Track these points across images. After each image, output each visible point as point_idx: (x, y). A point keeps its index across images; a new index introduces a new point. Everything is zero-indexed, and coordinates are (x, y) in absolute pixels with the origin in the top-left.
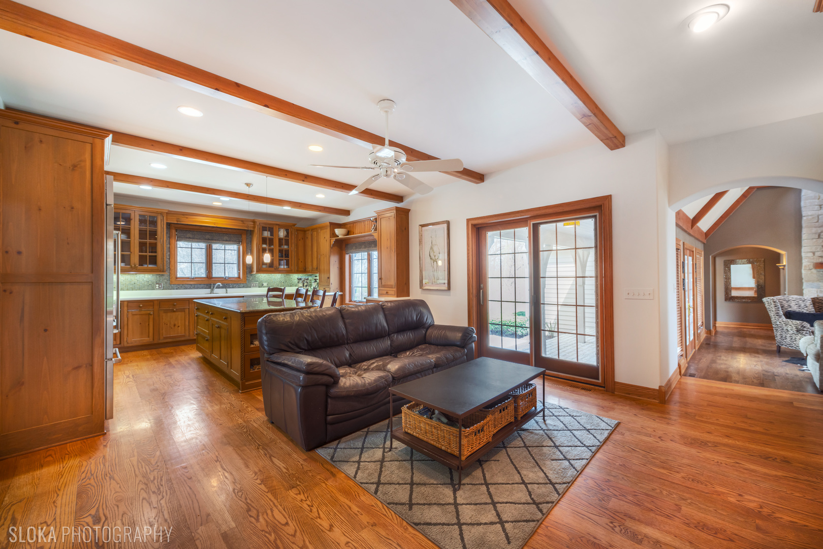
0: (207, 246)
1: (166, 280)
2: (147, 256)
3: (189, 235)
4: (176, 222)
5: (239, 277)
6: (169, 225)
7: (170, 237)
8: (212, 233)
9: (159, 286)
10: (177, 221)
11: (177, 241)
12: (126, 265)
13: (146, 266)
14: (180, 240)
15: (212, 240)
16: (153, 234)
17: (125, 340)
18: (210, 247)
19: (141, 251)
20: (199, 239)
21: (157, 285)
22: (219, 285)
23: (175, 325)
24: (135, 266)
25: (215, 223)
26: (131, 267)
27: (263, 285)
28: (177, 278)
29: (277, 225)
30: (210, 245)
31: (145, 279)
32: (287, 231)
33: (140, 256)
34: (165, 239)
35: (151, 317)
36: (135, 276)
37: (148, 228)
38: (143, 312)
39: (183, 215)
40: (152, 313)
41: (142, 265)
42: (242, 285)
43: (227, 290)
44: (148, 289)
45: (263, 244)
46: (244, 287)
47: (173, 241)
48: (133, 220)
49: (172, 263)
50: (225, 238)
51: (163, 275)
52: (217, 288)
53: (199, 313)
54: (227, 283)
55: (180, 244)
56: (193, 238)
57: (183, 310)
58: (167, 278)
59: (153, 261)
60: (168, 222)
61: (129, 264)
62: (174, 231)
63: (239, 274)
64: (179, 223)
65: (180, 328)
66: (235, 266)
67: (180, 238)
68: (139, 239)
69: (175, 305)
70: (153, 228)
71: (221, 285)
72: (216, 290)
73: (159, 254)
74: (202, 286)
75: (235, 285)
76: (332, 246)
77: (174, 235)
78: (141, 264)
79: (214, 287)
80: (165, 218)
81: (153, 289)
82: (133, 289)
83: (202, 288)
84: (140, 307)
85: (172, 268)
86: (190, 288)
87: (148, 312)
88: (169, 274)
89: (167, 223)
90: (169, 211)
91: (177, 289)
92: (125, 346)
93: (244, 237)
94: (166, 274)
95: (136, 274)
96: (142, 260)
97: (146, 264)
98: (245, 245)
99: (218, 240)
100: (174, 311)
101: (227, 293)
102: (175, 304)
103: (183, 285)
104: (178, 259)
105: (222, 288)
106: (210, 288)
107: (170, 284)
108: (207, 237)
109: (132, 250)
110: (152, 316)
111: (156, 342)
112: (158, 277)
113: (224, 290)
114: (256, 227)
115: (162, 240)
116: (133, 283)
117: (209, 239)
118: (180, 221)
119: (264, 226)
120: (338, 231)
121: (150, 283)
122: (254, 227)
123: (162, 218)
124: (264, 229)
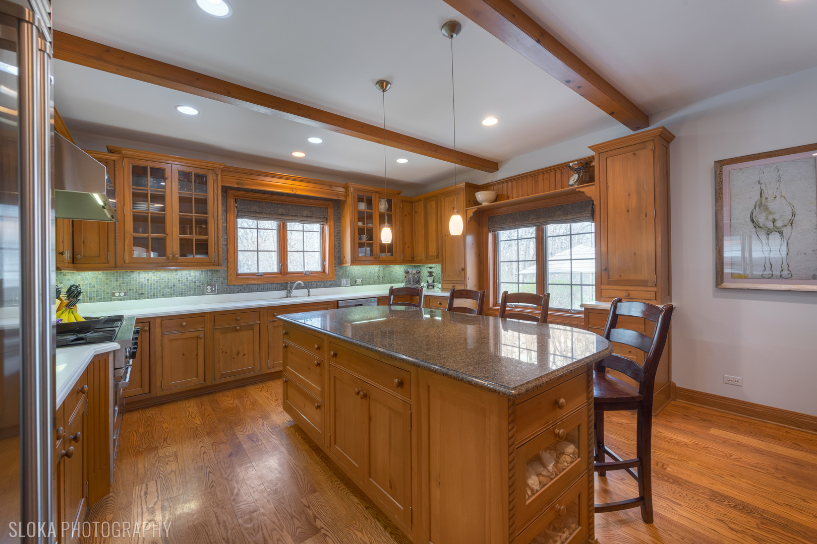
0: (279, 226)
1: (221, 279)
2: (192, 240)
3: (254, 208)
4: (235, 186)
5: (324, 272)
6: (225, 190)
7: (226, 211)
8: (287, 205)
9: (211, 289)
10: (238, 183)
11: (237, 218)
12: (159, 256)
13: (191, 256)
14: (242, 217)
15: (287, 215)
16: (202, 203)
17: (158, 384)
18: (284, 227)
19: (183, 231)
20: (270, 214)
21: (209, 287)
22: (300, 284)
23: (238, 354)
24: (174, 256)
25: (292, 189)
26: (168, 259)
27: (356, 282)
28: (238, 275)
29: (377, 192)
30: (283, 224)
31: (190, 278)
32: (389, 202)
33: (181, 240)
34: (220, 212)
35: (201, 342)
36: (175, 273)
37: (194, 194)
38: (188, 335)
39: (246, 174)
40: (202, 336)
41: (185, 256)
42: (330, 283)
43: (309, 292)
44: (195, 294)
45: (359, 221)
46: (331, 286)
47: (231, 217)
48: (170, 179)
49: (231, 251)
50: (306, 213)
51: (217, 271)
52: (297, 288)
53: (290, 343)
54: (310, 280)
55: (242, 222)
56: (261, 213)
57: (250, 328)
58: (224, 275)
59: (203, 247)
60: (224, 185)
61: (164, 255)
62: (232, 201)
63: (323, 266)
64: (240, 186)
65: (245, 356)
66: (318, 256)
67: (242, 214)
68: (180, 212)
69: (238, 320)
70: (201, 195)
71: (303, 285)
72: (295, 292)
73: (211, 237)
74: (274, 286)
75: (319, 284)
76: (468, 219)
77: (232, 207)
78: (183, 254)
79: (291, 288)
80: (219, 177)
81: (203, 294)
82: (171, 295)
83: (275, 289)
84: (182, 326)
85: (231, 260)
86: (258, 291)
87: (196, 334)
88: (226, 269)
89: (223, 187)
90: (225, 167)
91: (238, 292)
92: (158, 395)
93: (331, 211)
94: (222, 269)
95: (176, 270)
96: (185, 247)
97: (192, 253)
98: (332, 223)
99: (295, 216)
100: (237, 330)
101: (309, 295)
102: (239, 318)
103: (247, 285)
104: (239, 245)
105: (303, 288)
106: (285, 289)
107: (229, 286)
108: (281, 211)
109: (168, 230)
110: (203, 340)
111: (208, 383)
112: (209, 273)
113: (306, 291)
114: (350, 194)
115: (215, 214)
116: (171, 284)
117: (282, 215)
118: (242, 184)
119: (361, 194)
120: (481, 196)
121: (198, 284)
122: (346, 196)
123: (215, 178)
124: (360, 200)
